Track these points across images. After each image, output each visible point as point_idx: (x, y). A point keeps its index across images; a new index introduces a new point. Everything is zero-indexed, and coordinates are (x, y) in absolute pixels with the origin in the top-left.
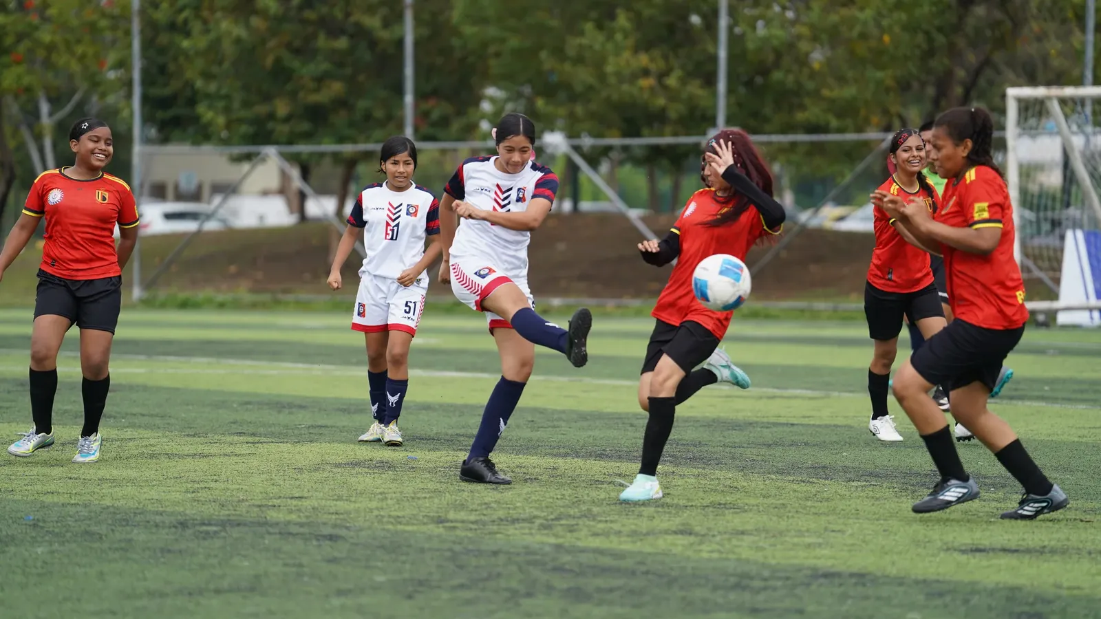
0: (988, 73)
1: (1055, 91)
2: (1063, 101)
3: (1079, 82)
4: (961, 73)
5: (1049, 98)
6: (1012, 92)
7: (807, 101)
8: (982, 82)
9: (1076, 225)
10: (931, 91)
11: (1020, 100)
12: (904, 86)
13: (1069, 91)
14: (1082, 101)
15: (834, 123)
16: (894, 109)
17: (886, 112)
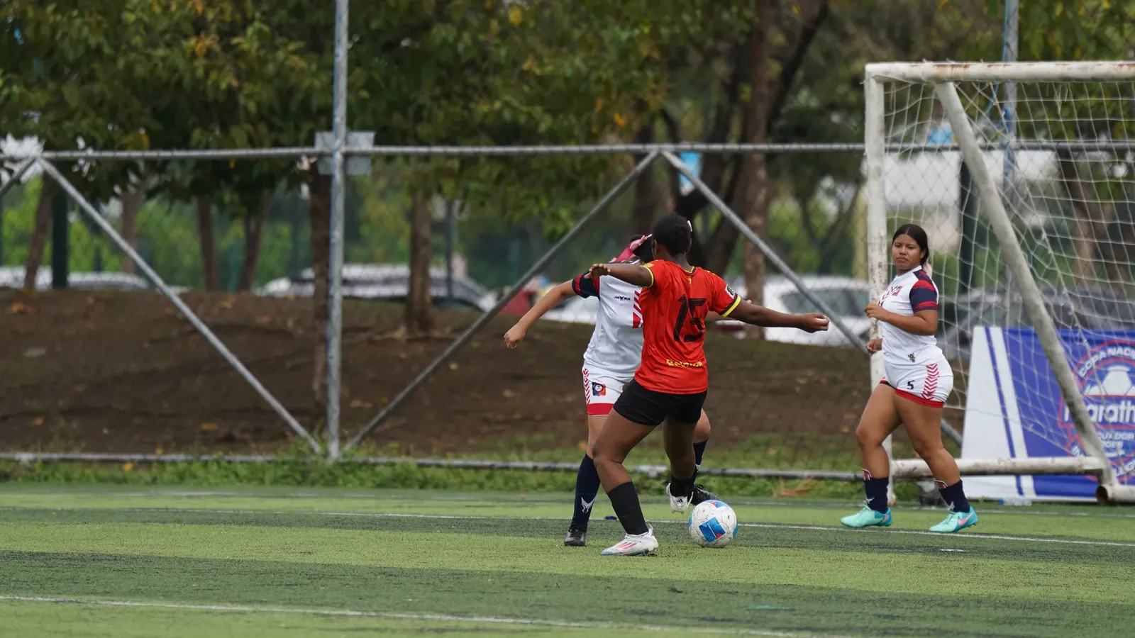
0: (825, 36)
1: (950, 69)
2: (966, 87)
3: (995, 54)
4: (777, 38)
5: (941, 81)
6: (873, 69)
7: (495, 81)
8: (814, 53)
9: (990, 316)
10: (721, 69)
11: (887, 84)
12: (673, 59)
13: (977, 69)
14: (1000, 86)
15: (545, 124)
16: (656, 101)
17: (641, 106)
